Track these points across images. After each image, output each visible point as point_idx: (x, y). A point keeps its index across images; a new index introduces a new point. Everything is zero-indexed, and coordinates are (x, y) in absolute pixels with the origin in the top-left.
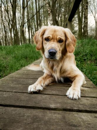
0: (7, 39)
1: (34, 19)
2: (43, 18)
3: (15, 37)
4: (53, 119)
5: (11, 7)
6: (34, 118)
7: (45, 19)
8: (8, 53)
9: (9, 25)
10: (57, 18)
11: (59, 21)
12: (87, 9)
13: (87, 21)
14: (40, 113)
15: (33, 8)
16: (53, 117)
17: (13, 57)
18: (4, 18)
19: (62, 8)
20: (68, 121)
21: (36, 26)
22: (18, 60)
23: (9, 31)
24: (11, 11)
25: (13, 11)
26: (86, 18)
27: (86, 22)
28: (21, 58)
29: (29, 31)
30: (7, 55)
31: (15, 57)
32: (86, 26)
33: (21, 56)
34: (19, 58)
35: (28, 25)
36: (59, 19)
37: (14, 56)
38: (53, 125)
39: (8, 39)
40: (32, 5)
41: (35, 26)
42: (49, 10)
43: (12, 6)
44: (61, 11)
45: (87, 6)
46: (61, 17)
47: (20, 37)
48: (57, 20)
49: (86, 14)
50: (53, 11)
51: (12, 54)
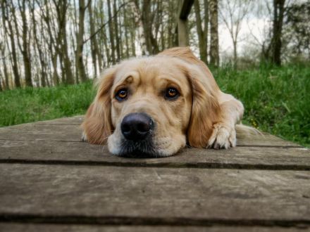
0: (47, 79)
1: (105, 36)
2: (123, 34)
3: (65, 76)
4: (156, 184)
5: (54, 11)
6: (88, 182)
7: (129, 35)
8: (44, 100)
9: (50, 48)
10: (154, 32)
11: (158, 40)
12: (216, 11)
13: (217, 36)
14: (109, 173)
15: (102, 12)
16: (157, 179)
17: (56, 107)
18: (38, 34)
19: (163, 14)
20: (211, 187)
21: (111, 50)
22: (67, 112)
23: (51, 62)
24: (55, 20)
25: (59, 19)
26: (214, 30)
27: (215, 38)
28: (76, 109)
29: (94, 62)
30: (42, 104)
31: (61, 107)
32: (215, 47)
33: (76, 105)
34: (70, 109)
35: (92, 49)
36: (159, 36)
37: (58, 104)
38: (158, 196)
39: (49, 80)
40: (101, 8)
41: (107, 50)
42: (136, 14)
43: (58, 9)
44: (161, 20)
45: (216, 7)
46: (162, 33)
47: (75, 75)
48: (154, 37)
49: (214, 22)
50: (144, 17)
51: (55, 100)
